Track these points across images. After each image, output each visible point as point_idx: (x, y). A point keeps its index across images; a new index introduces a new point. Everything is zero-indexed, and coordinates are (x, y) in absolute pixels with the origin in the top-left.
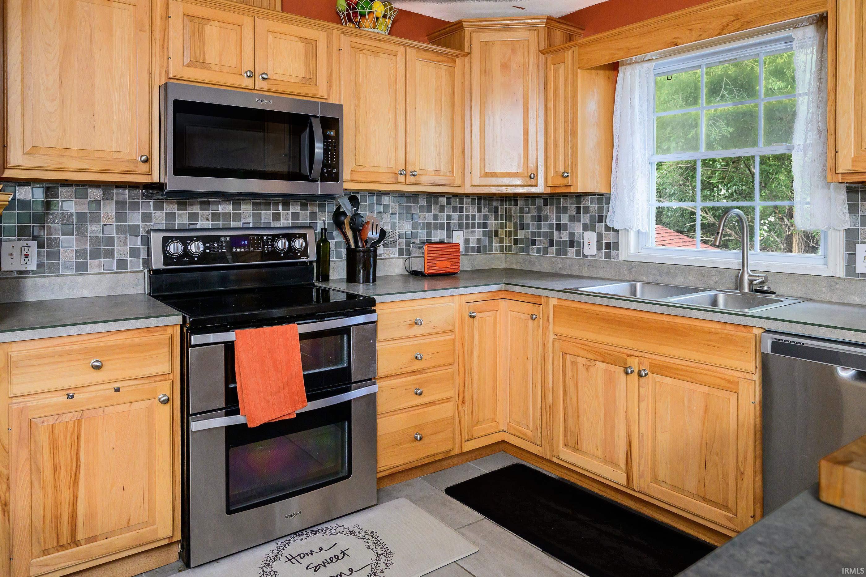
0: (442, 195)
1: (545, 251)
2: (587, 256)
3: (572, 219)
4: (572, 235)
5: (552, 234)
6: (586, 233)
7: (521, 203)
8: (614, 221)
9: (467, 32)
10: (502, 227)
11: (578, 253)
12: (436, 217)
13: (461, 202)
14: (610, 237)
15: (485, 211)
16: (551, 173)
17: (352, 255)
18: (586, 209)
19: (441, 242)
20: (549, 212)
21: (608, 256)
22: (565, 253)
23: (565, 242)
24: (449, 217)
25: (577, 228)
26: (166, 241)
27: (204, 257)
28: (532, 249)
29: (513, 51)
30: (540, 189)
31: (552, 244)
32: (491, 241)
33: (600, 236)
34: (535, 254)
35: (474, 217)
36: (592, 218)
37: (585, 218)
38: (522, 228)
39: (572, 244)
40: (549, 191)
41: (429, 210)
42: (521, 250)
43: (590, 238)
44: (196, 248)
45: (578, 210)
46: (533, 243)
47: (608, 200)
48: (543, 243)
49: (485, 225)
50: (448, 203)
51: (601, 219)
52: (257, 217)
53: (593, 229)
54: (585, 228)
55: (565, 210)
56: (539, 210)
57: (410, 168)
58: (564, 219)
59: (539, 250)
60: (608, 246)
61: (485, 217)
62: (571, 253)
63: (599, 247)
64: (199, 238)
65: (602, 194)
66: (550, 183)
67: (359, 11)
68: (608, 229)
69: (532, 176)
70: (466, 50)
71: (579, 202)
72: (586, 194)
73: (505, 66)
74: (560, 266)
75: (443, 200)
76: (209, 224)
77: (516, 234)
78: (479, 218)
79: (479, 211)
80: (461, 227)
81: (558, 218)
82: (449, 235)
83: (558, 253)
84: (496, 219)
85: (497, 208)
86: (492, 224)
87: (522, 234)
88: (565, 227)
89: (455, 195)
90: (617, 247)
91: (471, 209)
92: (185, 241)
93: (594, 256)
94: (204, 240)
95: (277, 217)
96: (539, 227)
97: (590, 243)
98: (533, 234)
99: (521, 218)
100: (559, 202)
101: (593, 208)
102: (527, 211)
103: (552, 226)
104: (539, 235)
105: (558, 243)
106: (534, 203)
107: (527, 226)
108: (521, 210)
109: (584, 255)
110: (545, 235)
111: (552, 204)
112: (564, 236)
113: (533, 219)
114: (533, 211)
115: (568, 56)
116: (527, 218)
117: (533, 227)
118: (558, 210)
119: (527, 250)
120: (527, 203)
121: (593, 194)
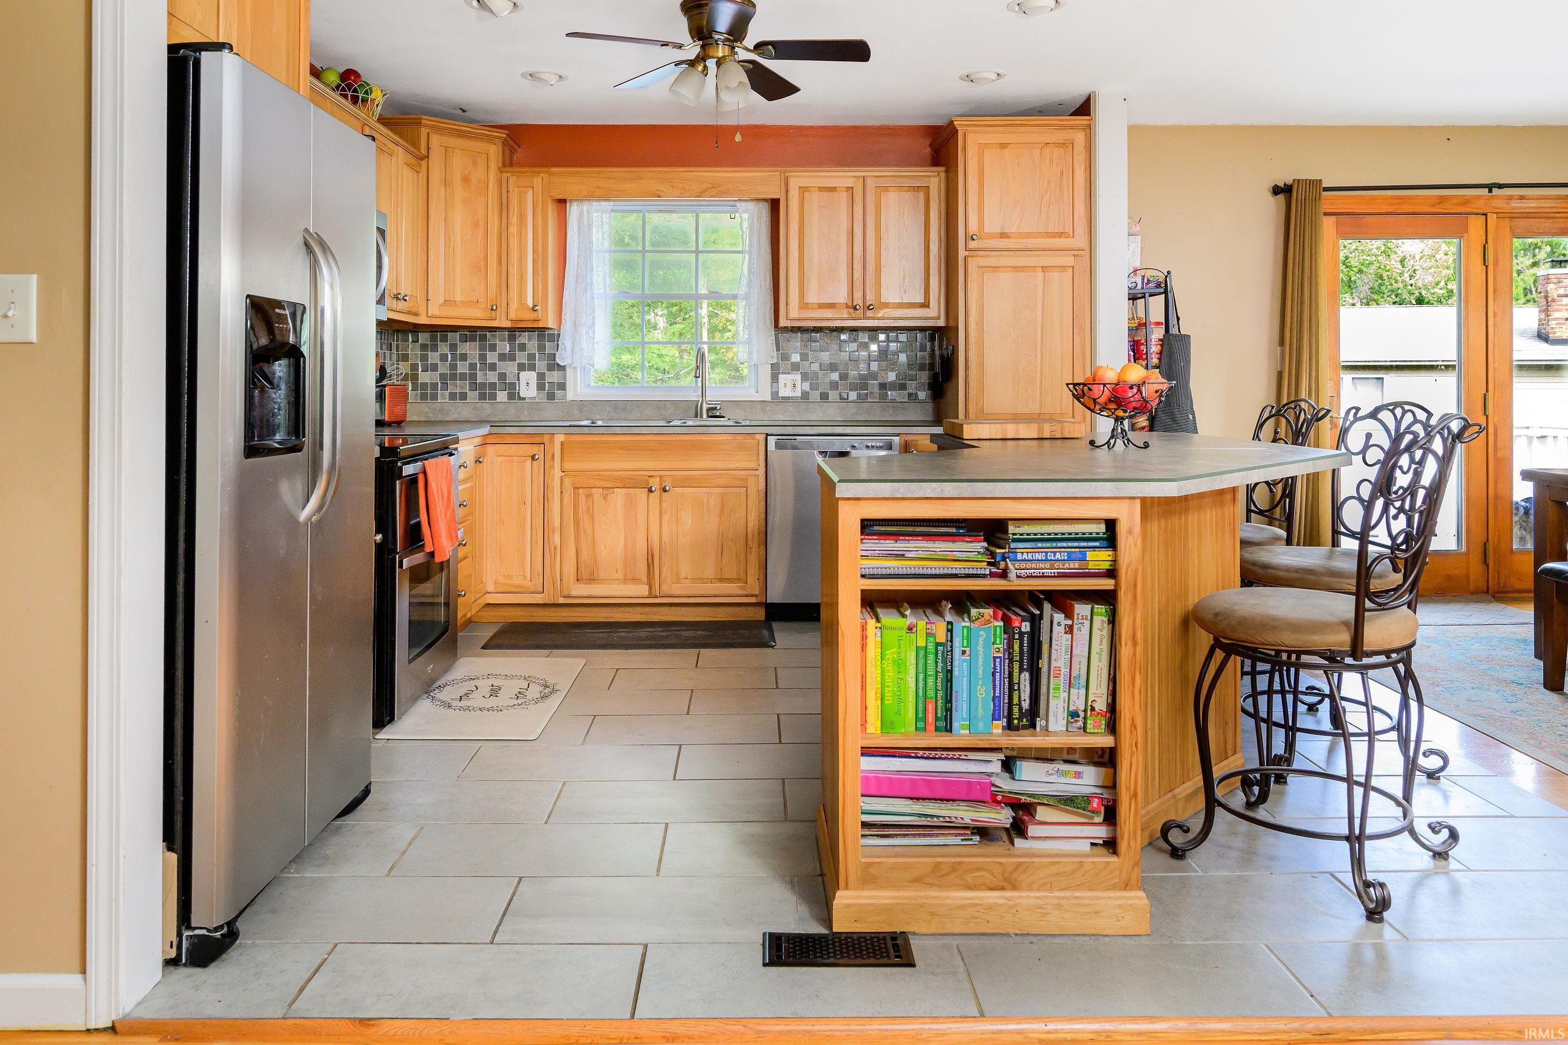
1: (464, 396)
2: (524, 399)
3: (502, 357)
4: (502, 376)
5: (474, 376)
6: (522, 374)
8: (563, 359)
9: (424, 131)
11: (511, 396)
14: (556, 376)
18: (523, 347)
20: (471, 349)
21: (551, 396)
22: (494, 397)
23: (493, 384)
25: (510, 368)
28: (443, 395)
29: (474, 163)
30: (498, 323)
31: (474, 386)
33: (541, 377)
34: (447, 401)
36: (531, 357)
37: (522, 356)
38: (425, 370)
39: (503, 387)
42: (424, 397)
43: (529, 377)
45: (512, 347)
46: (445, 387)
47: (555, 338)
48: (460, 387)
51: (545, 356)
53: (532, 368)
54: (521, 367)
55: (493, 348)
56: (453, 347)
58: (492, 357)
59: (453, 396)
60: (552, 386)
62: (502, 396)
63: (540, 387)
65: (546, 330)
66: (513, 315)
67: (361, 95)
68: (552, 367)
69: (494, 307)
70: (423, 151)
71: (512, 337)
72: (521, 329)
73: (466, 180)
81: (483, 357)
83: (484, 397)
87: (424, 377)
88: (493, 367)
90: (562, 386)
93: (533, 398)
96: (453, 367)
97: (528, 384)
98: (443, 376)
99: (424, 358)
100: (483, 338)
101: (532, 344)
102: (435, 348)
103: (472, 366)
104: (453, 377)
105: (483, 385)
106: (444, 339)
107: (434, 367)
108: (424, 347)
109: (520, 398)
110: (463, 377)
111: (473, 339)
112: (492, 377)
113: (444, 358)
114: (444, 348)
115: (537, 181)
116: (433, 357)
117: (443, 369)
118: (482, 348)
119: (434, 397)
120: (433, 339)
121: (533, 329)
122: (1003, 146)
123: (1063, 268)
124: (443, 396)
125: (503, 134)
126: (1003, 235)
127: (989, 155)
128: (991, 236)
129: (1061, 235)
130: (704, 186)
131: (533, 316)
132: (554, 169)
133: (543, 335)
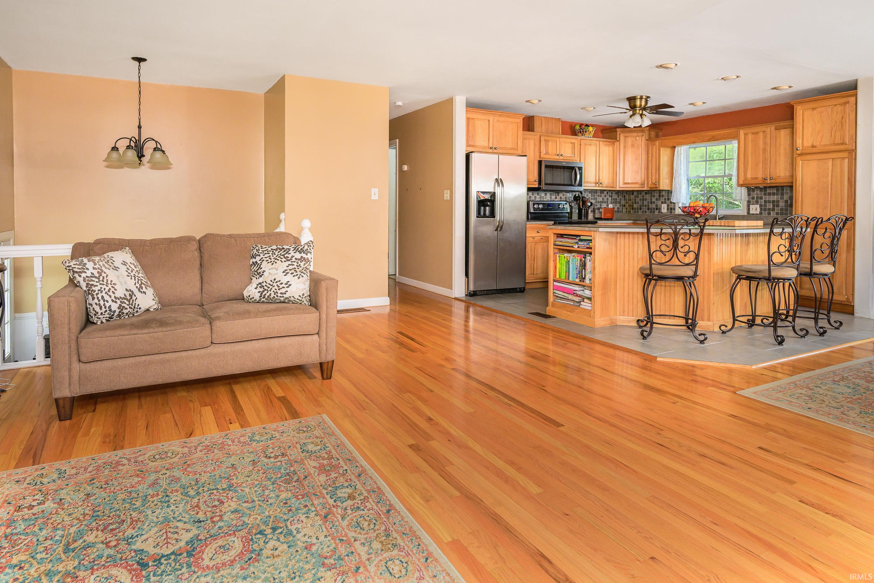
0: (605, 190)
1: (646, 212)
3: (657, 199)
4: (657, 205)
5: (649, 206)
6: (662, 205)
7: (635, 194)
8: (674, 200)
9: (618, 133)
10: (627, 203)
11: (659, 212)
12: (603, 199)
13: (612, 193)
14: (672, 205)
15: (620, 197)
16: (650, 183)
17: (580, 210)
18: (663, 196)
19: (605, 208)
20: (648, 197)
21: (671, 212)
22: (654, 212)
23: (654, 208)
24: (608, 199)
25: (659, 203)
26: (534, 204)
27: (542, 209)
29: (636, 139)
30: (645, 189)
31: (648, 209)
32: (622, 209)
33: (668, 206)
34: (641, 214)
35: (616, 199)
36: (665, 199)
37: (662, 199)
38: (635, 203)
39: (657, 209)
40: (649, 189)
41: (601, 197)
43: (664, 206)
44: (541, 206)
45: (660, 196)
46: (641, 209)
47: (671, 192)
48: (644, 208)
49: (620, 203)
50: (607, 194)
51: (668, 199)
52: (551, 198)
53: (665, 203)
54: (662, 203)
55: (654, 196)
56: (643, 196)
57: (601, 182)
58: (654, 200)
59: (643, 212)
60: (671, 209)
61: (620, 199)
62: (657, 212)
63: (668, 209)
64: (541, 204)
65: (669, 190)
66: (650, 186)
68: (671, 203)
69: (642, 184)
70: (618, 139)
71: (660, 193)
72: (663, 190)
73: (633, 145)
74: (652, 217)
75: (605, 192)
76: (539, 200)
77: (633, 206)
78: (618, 200)
79: (618, 197)
80: (612, 203)
81: (651, 199)
82: (608, 205)
83: (651, 212)
84: (624, 200)
85: (625, 196)
86: (623, 202)
87: (635, 206)
88: (654, 203)
89: (610, 191)
90: (674, 209)
91: (615, 196)
92: (539, 204)
93: (665, 213)
94: (543, 204)
95: (556, 198)
96: (643, 203)
97: (664, 209)
98: (640, 206)
99: (635, 200)
100: (651, 193)
101: (665, 195)
102: (638, 197)
103: (648, 202)
104: (643, 206)
105: (651, 208)
106: (641, 194)
109: (662, 213)
110: (645, 206)
111: (649, 194)
112: (654, 206)
113: (640, 200)
114: (641, 198)
115: (657, 142)
116: (638, 199)
118: (651, 196)
120: (638, 194)
121: (665, 190)
131: (656, 186)
133: (669, 192)
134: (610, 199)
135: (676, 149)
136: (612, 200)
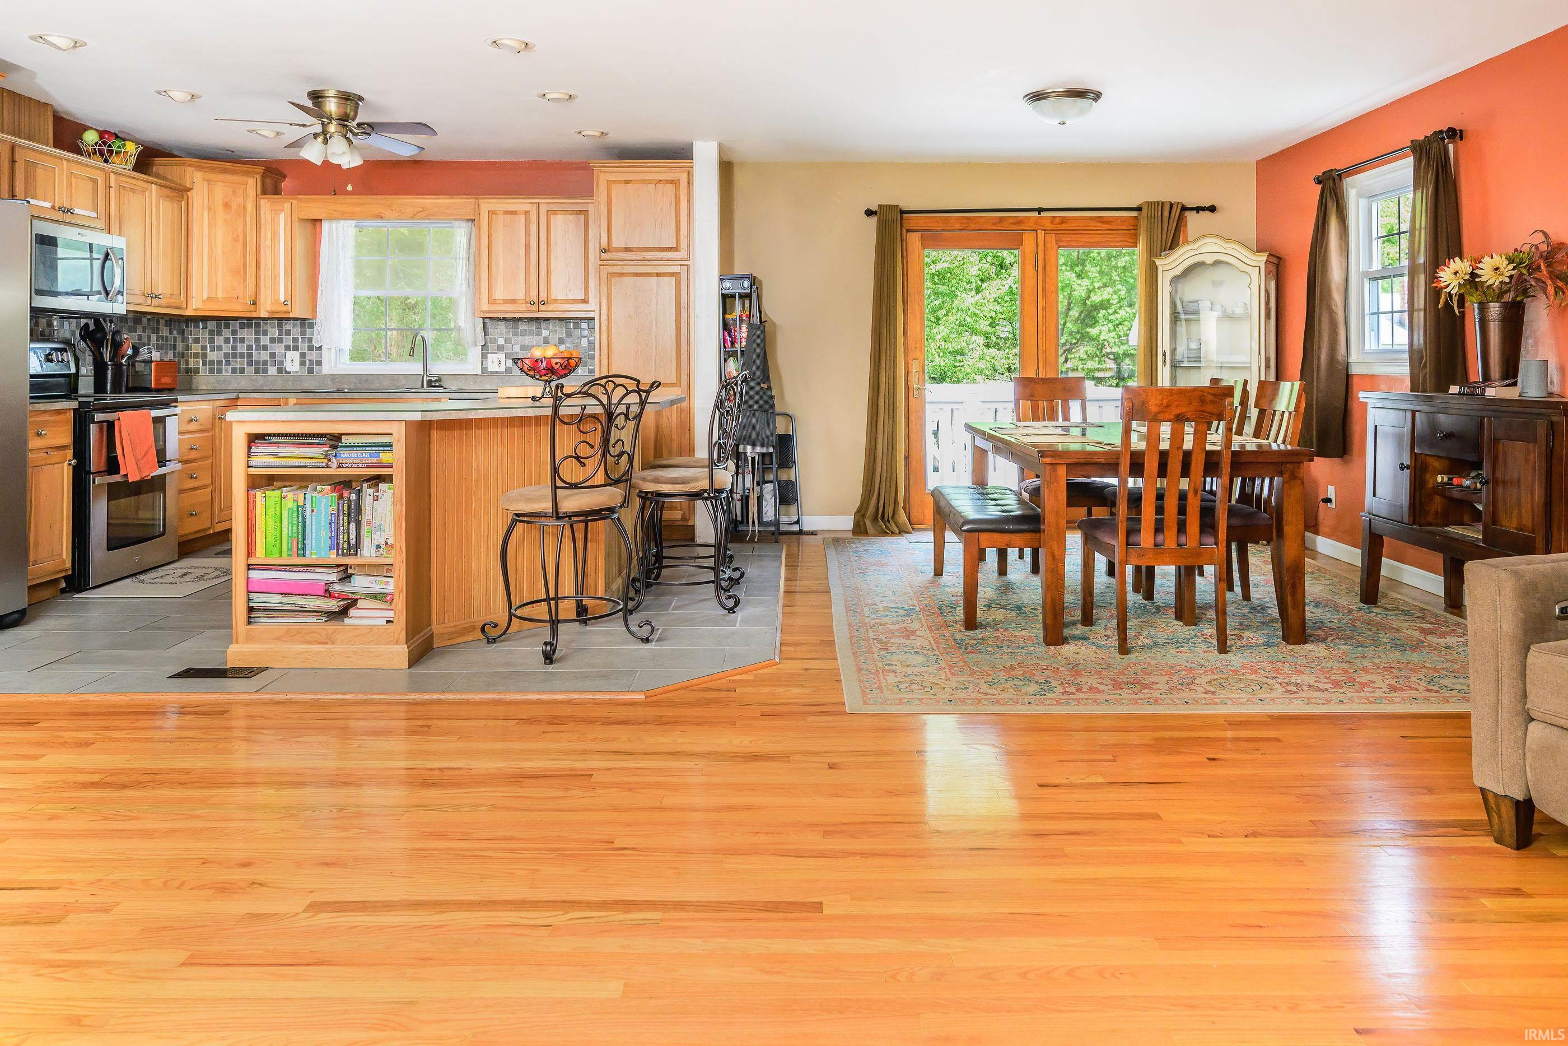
1: (242, 371)
2: (290, 372)
3: (273, 340)
4: (273, 355)
5: (250, 355)
6: (288, 353)
8: (318, 341)
11: (280, 370)
12: (140, 337)
13: (158, 323)
14: (312, 356)
15: (174, 332)
18: (288, 333)
20: (248, 335)
21: (311, 371)
22: (266, 371)
23: (265, 362)
25: (279, 349)
29: (234, 191)
31: (250, 363)
33: (303, 355)
34: (230, 374)
36: (295, 340)
37: (287, 340)
38: (212, 350)
39: (273, 363)
40: (267, 315)
42: (211, 371)
43: (293, 356)
45: (281, 334)
46: (228, 363)
47: (312, 326)
48: (239, 363)
49: (175, 348)
51: (305, 340)
53: (296, 348)
54: (288, 348)
55: (265, 333)
56: (234, 333)
57: (154, 290)
58: (264, 341)
59: (234, 370)
60: (311, 362)
61: (175, 338)
62: (272, 370)
63: (303, 363)
65: (305, 320)
67: (114, 149)
68: (311, 348)
69: (254, 302)
70: (189, 185)
72: (289, 319)
73: (226, 206)
74: (260, 382)
77: (205, 355)
78: (170, 340)
79: (170, 332)
80: (158, 347)
81: (258, 340)
83: (258, 371)
86: (180, 346)
87: (212, 356)
88: (265, 348)
90: (319, 363)
91: (164, 330)
93: (297, 372)
96: (234, 348)
97: (292, 362)
98: (226, 355)
99: (212, 341)
100: (258, 325)
101: (296, 331)
102: (219, 333)
103: (250, 347)
104: (235, 356)
105: (258, 362)
106: (227, 326)
107: (220, 348)
108: (211, 332)
109: (287, 372)
110: (242, 355)
111: (250, 326)
112: (264, 356)
113: (227, 341)
114: (227, 333)
115: (287, 206)
116: (219, 340)
117: (227, 349)
118: (257, 333)
119: (220, 371)
120: (219, 326)
121: (295, 319)
122: (627, 182)
123: (672, 275)
124: (226, 371)
125: (261, 169)
126: (627, 250)
127: (615, 190)
128: (618, 250)
129: (670, 249)
130: (417, 209)
131: (285, 309)
132: (300, 197)
133: (305, 323)
134: (154, 337)
135: (325, 225)
136: (158, 340)
